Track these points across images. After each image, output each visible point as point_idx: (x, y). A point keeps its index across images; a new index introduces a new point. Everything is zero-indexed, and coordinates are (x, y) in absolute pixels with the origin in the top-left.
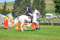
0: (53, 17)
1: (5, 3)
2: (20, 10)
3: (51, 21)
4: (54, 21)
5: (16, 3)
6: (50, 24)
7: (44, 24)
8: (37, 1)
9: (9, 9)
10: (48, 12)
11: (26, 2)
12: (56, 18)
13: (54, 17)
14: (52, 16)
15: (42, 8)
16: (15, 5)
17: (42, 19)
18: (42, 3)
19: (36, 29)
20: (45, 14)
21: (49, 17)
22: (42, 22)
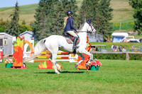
0: (129, 40)
1: (17, 7)
2: (50, 24)
3: (124, 50)
4: (131, 51)
5: (42, 6)
6: (123, 57)
7: (109, 57)
8: (90, 2)
9: (26, 21)
10: (117, 29)
11: (66, 4)
12: (136, 42)
13: (132, 40)
14: (128, 38)
15: (104, 18)
16: (40, 11)
17: (104, 44)
18: (104, 8)
19: (90, 69)
20: (110, 34)
21: (121, 40)
22: (104, 51)
